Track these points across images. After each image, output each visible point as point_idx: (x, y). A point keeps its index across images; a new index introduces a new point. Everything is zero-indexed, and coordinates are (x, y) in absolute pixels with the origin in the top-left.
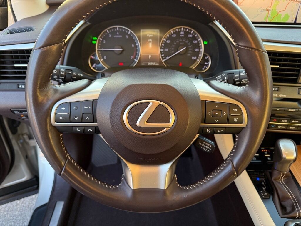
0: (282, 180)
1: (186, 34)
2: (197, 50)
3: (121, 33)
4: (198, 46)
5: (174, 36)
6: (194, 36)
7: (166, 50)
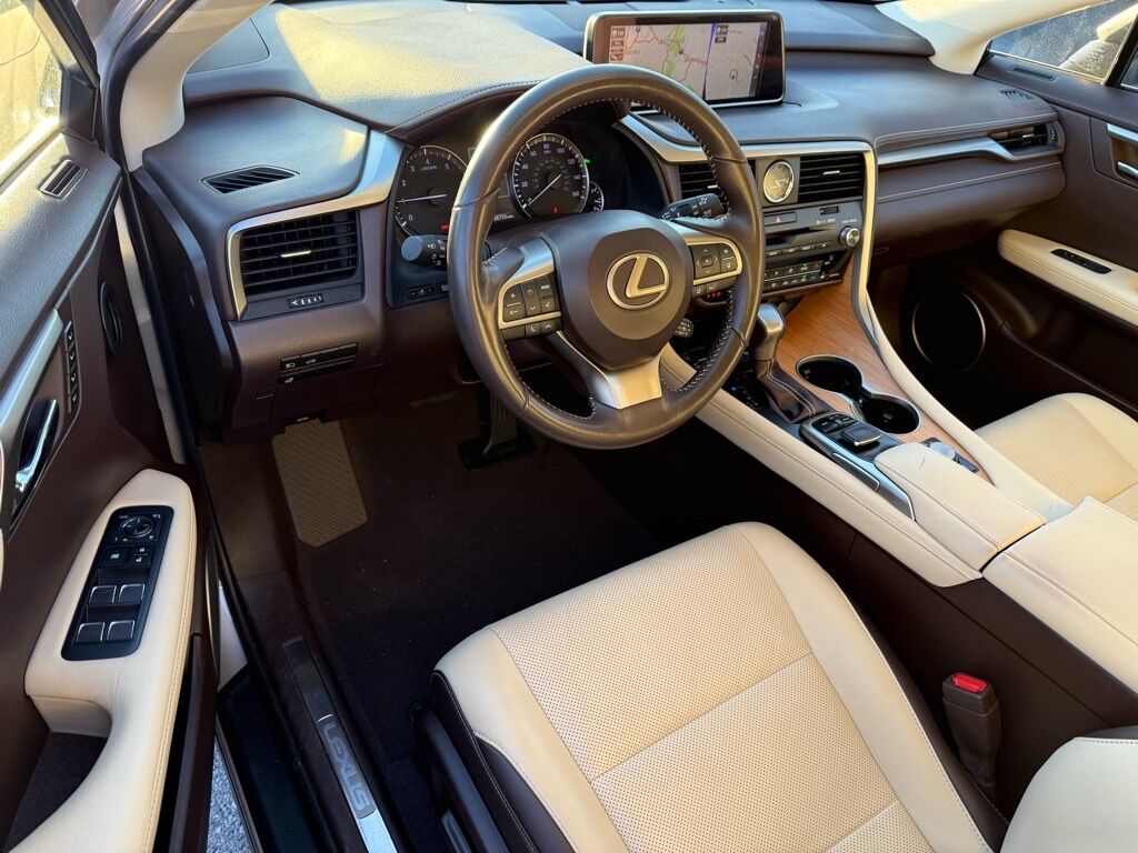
0: (770, 376)
1: (554, 146)
2: (577, 177)
3: (434, 160)
4: (577, 169)
5: (533, 154)
6: (567, 149)
7: (525, 184)
